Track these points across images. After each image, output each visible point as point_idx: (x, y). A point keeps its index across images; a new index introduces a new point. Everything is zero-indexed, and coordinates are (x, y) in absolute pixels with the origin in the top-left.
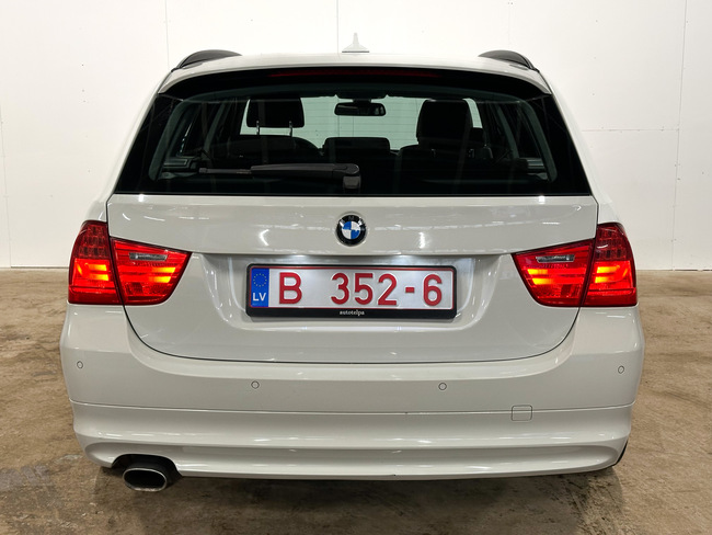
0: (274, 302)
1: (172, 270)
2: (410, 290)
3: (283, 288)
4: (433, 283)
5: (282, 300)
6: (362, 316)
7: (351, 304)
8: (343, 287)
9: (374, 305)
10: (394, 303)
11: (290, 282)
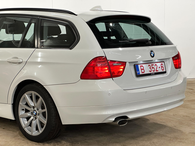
0: (141, 73)
1: (123, 67)
2: (159, 67)
3: (142, 69)
4: (162, 66)
5: (142, 73)
6: (154, 74)
7: (152, 72)
8: (150, 68)
9: (155, 72)
10: (158, 71)
11: (142, 68)
